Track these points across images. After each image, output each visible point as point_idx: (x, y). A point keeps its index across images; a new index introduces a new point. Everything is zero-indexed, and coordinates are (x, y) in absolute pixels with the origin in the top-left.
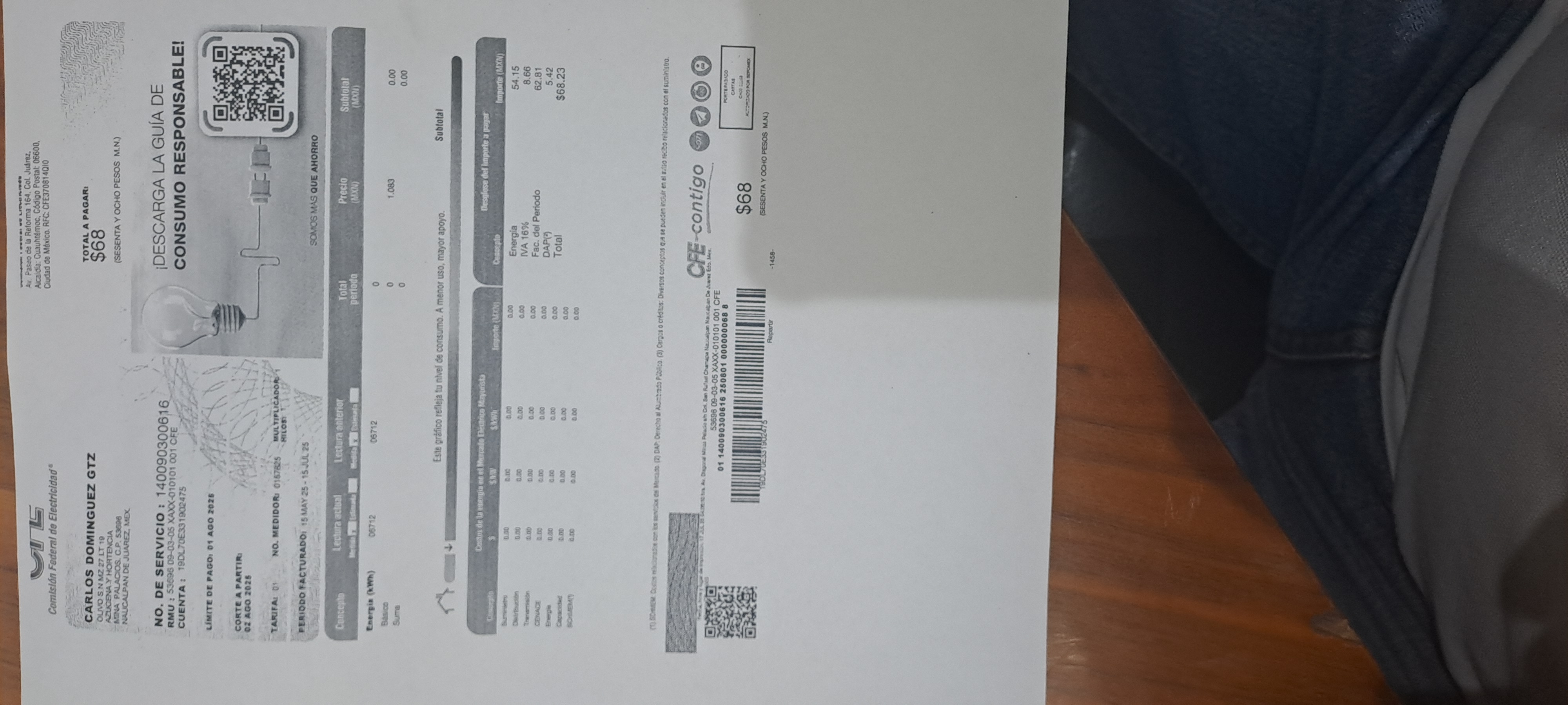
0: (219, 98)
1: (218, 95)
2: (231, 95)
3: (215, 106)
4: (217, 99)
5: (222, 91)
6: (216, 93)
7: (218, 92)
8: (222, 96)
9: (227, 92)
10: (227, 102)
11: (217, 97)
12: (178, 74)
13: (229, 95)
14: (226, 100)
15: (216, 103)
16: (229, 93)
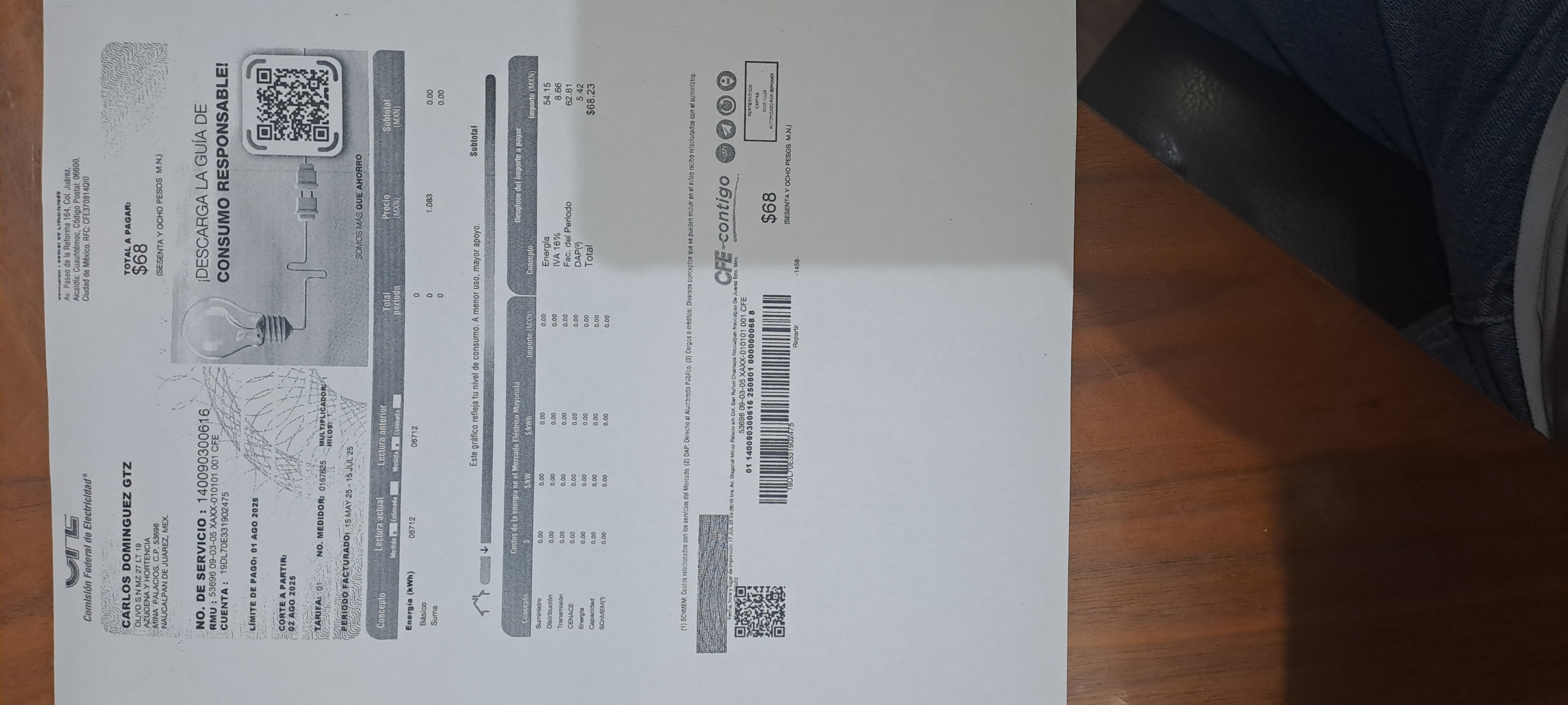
0: (262, 118)
1: (262, 115)
2: (275, 115)
3: (259, 126)
4: (260, 119)
5: (265, 112)
6: (260, 114)
7: (262, 112)
8: (266, 116)
9: (271, 113)
10: (271, 122)
11: (261, 117)
12: (222, 94)
13: (273, 115)
14: (269, 120)
15: (260, 123)
16: (273, 113)
